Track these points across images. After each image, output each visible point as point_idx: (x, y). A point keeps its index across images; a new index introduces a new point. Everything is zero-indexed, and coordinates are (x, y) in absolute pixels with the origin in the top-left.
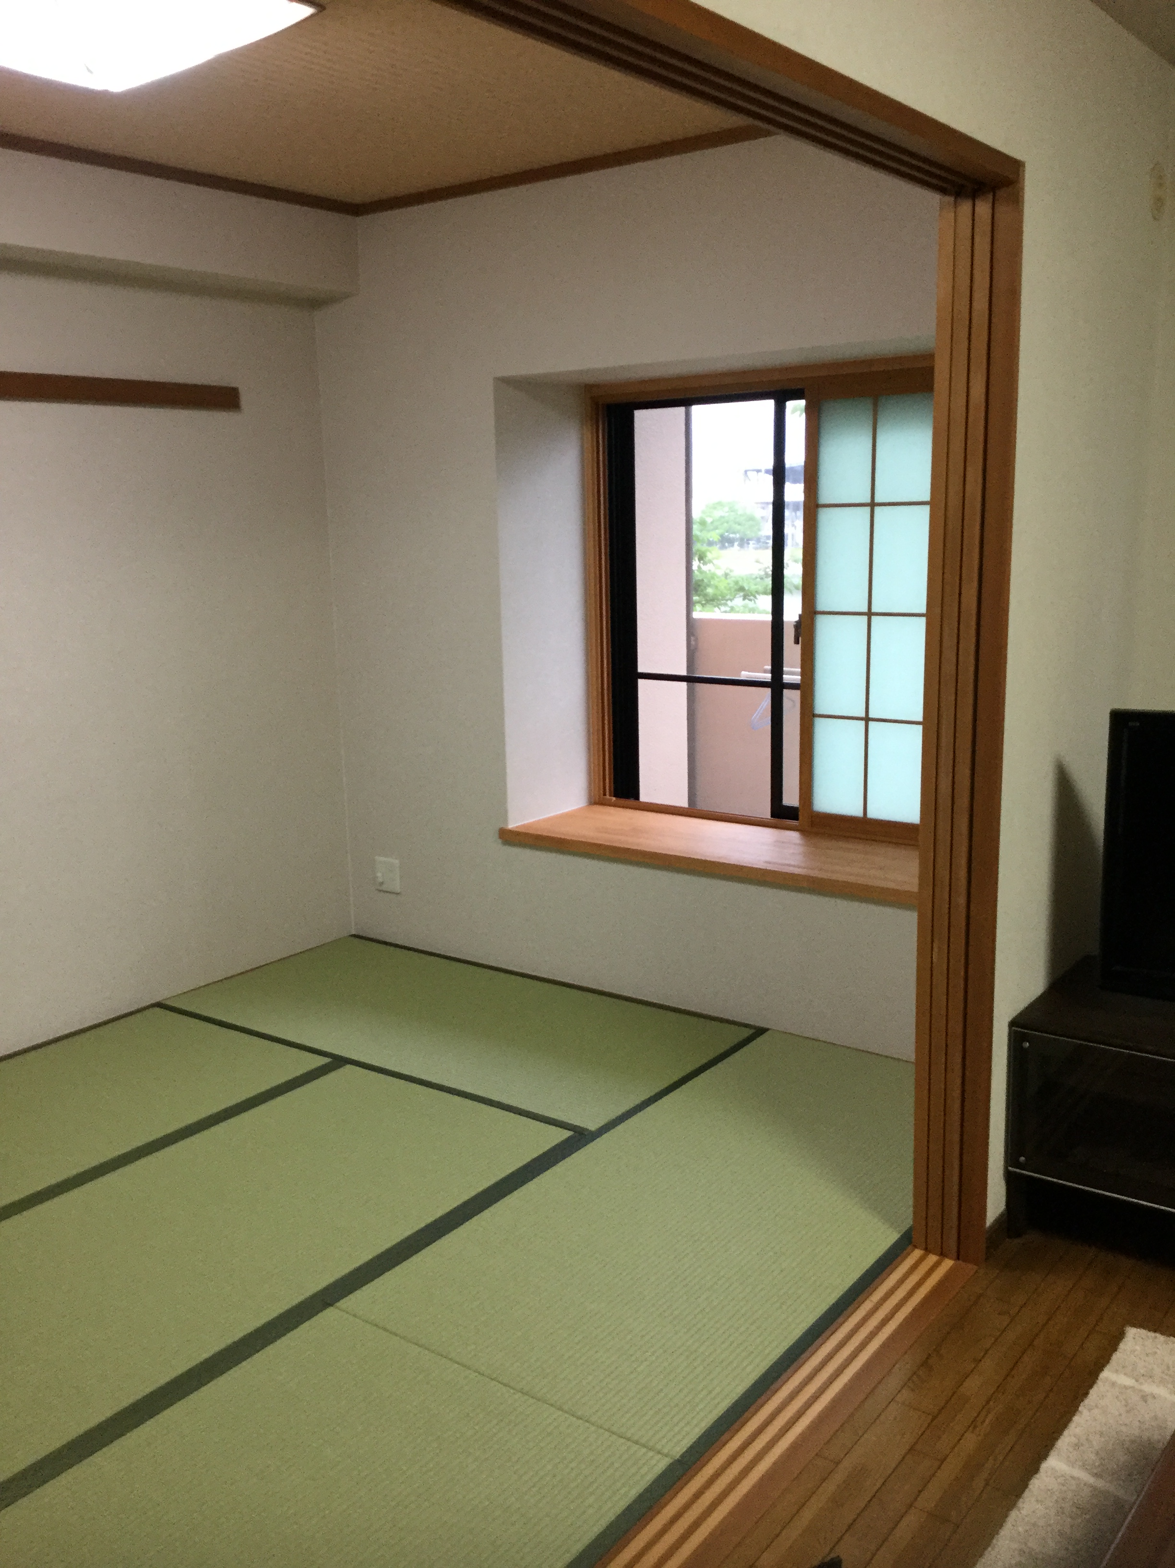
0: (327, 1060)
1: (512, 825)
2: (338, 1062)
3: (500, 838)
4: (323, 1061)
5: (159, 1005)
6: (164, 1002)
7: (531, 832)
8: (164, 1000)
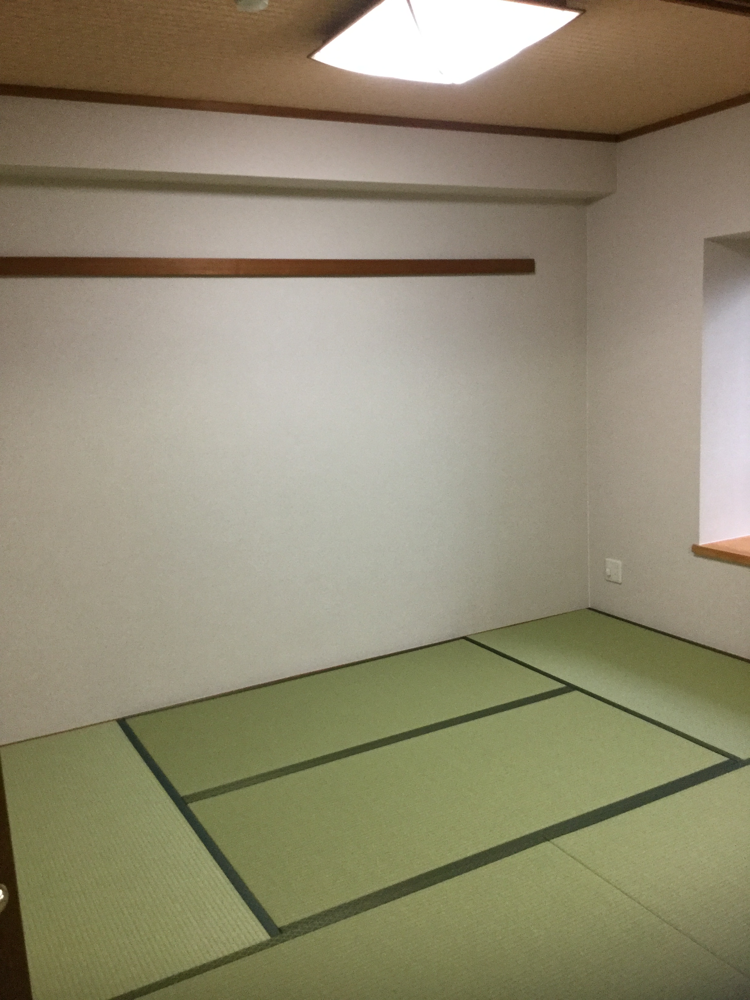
0: (562, 686)
1: (702, 543)
2: (570, 688)
3: (693, 551)
4: (560, 686)
5: (465, 638)
6: (468, 637)
7: (715, 548)
8: (467, 635)
